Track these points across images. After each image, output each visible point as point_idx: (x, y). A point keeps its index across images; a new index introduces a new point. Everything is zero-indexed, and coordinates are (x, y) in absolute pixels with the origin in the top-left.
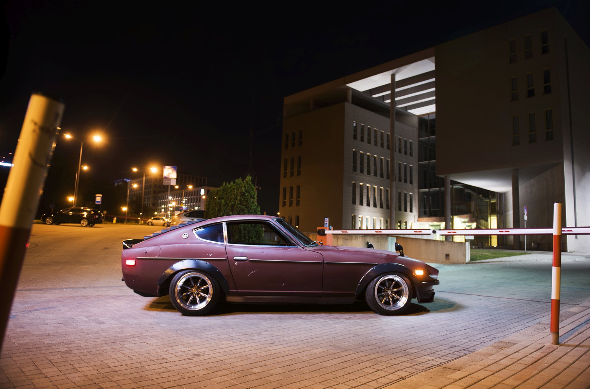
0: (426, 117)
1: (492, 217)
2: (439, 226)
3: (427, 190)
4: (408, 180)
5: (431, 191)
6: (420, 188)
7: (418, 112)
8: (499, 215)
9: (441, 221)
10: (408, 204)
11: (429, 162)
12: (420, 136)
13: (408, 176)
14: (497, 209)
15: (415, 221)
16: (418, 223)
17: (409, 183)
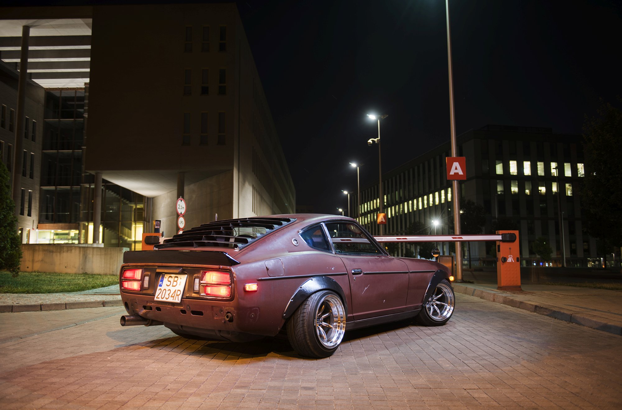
0: (57, 94)
1: (137, 225)
2: (68, 234)
3: (53, 188)
4: (28, 172)
5: (58, 189)
6: (42, 185)
7: (46, 83)
8: (146, 222)
9: (70, 228)
10: (26, 206)
11: (58, 152)
12: (46, 116)
13: (28, 167)
14: (143, 216)
15: (34, 228)
16: (37, 230)
17: (28, 176)
